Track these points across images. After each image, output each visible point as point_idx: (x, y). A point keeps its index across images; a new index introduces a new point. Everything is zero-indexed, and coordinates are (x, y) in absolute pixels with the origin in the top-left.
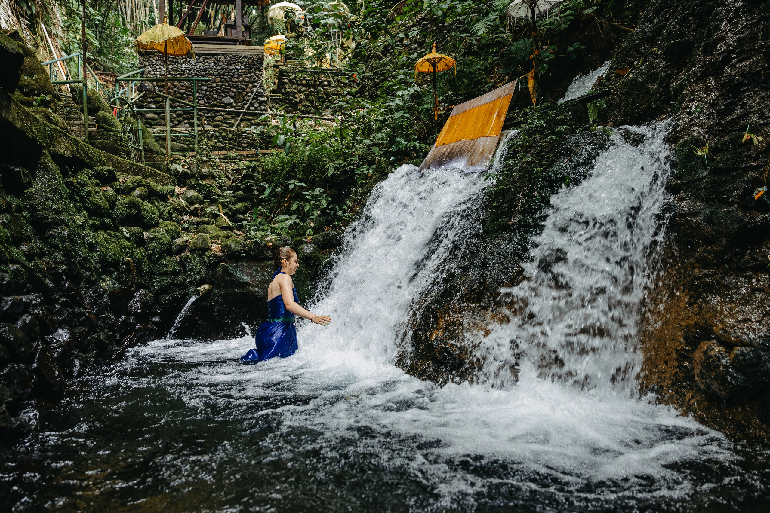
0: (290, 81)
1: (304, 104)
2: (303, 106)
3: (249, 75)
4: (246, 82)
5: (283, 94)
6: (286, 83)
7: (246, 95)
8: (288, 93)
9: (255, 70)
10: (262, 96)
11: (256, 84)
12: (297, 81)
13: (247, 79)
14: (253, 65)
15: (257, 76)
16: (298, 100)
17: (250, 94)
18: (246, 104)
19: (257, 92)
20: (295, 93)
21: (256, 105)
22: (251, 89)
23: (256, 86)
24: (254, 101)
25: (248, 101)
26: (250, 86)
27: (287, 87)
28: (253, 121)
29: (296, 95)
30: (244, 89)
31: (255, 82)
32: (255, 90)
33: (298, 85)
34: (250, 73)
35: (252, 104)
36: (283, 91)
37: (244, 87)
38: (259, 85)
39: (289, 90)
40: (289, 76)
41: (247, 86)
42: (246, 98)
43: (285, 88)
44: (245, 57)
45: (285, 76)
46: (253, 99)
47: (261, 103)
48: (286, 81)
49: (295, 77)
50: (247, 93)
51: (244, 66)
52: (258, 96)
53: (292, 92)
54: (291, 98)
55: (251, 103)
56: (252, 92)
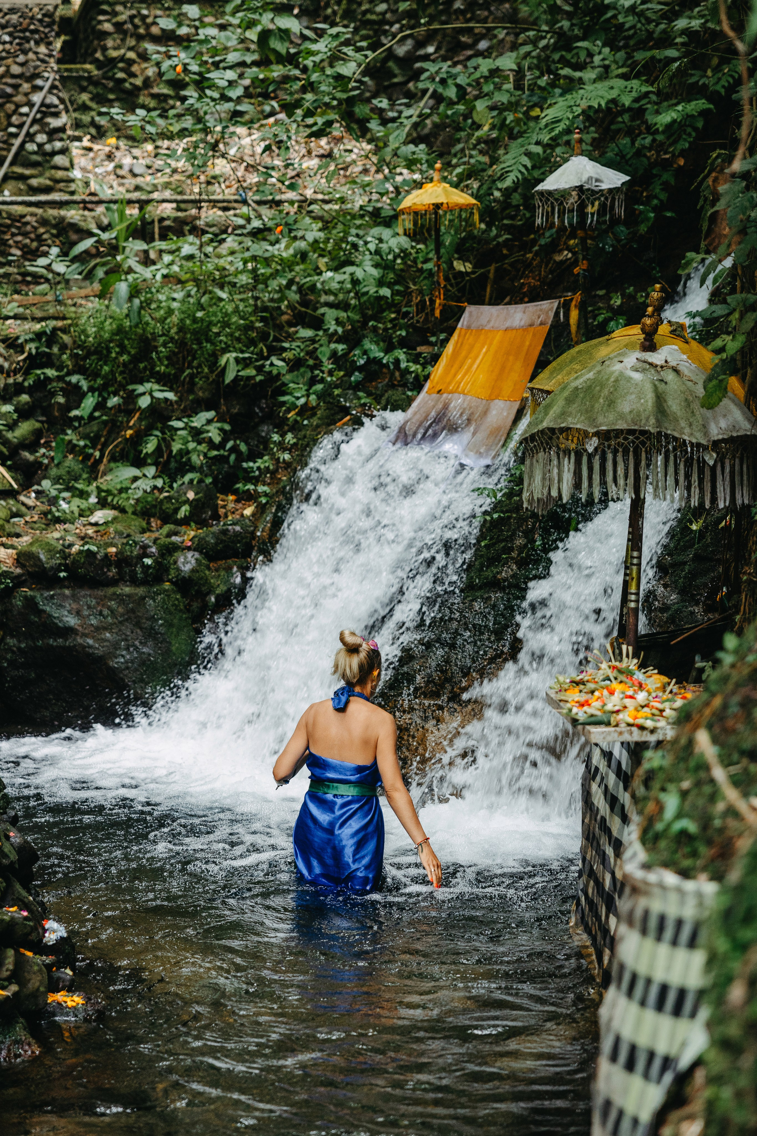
0: (119, 26)
1: (155, 90)
2: (154, 96)
3: (21, 58)
4: (14, 76)
5: (99, 64)
6: (106, 34)
7: (15, 112)
8: (112, 62)
9: (37, 43)
10: (56, 115)
11: (39, 82)
12: (136, 27)
13: (16, 70)
14: (33, 32)
15: (43, 61)
16: (138, 82)
17: (25, 110)
18: (16, 136)
19: (43, 104)
20: (130, 62)
21: (41, 138)
22: (26, 94)
23: (41, 88)
24: (36, 128)
25: (20, 126)
26: (26, 86)
27: (110, 43)
28: (34, 182)
29: (135, 68)
30: (11, 96)
31: (38, 76)
32: (37, 98)
33: (140, 38)
34: (25, 52)
35: (30, 137)
36: (98, 55)
37: (9, 90)
38: (48, 85)
39: (114, 54)
40: (115, 14)
41: (16, 87)
42: (14, 119)
43: (105, 49)
44: (12, 10)
45: (104, 12)
46: (34, 121)
47: (53, 133)
48: (107, 27)
49: (132, 17)
50: (18, 106)
51: (10, 34)
52: (45, 114)
53: (122, 59)
54: (120, 75)
55: (28, 134)
56: (31, 105)
